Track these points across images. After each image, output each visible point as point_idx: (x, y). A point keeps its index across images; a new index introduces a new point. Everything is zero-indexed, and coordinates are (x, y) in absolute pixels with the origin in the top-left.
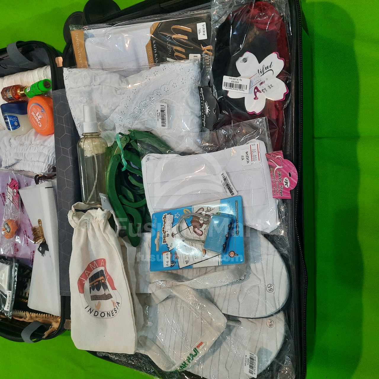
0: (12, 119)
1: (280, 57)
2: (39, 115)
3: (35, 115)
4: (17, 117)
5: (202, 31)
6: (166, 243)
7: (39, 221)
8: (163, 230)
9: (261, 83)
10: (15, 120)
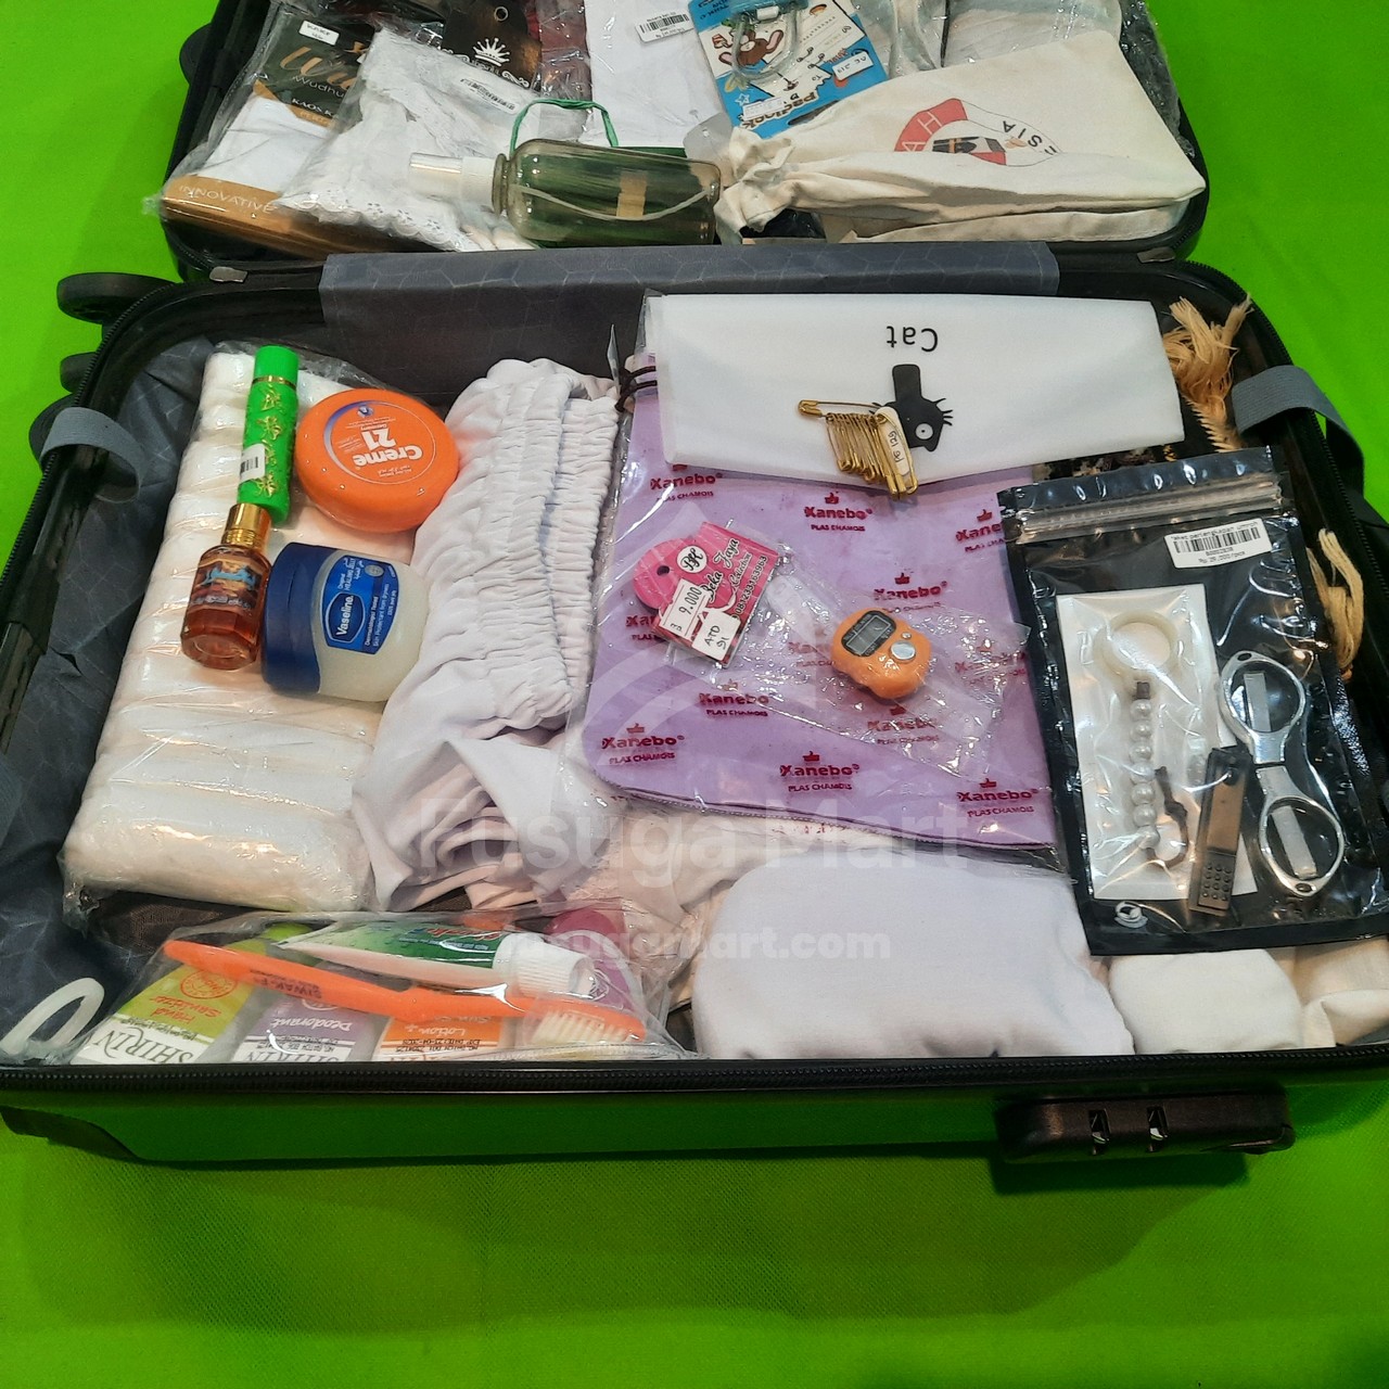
2: (375, 432)
3: (368, 456)
6: (815, 92)
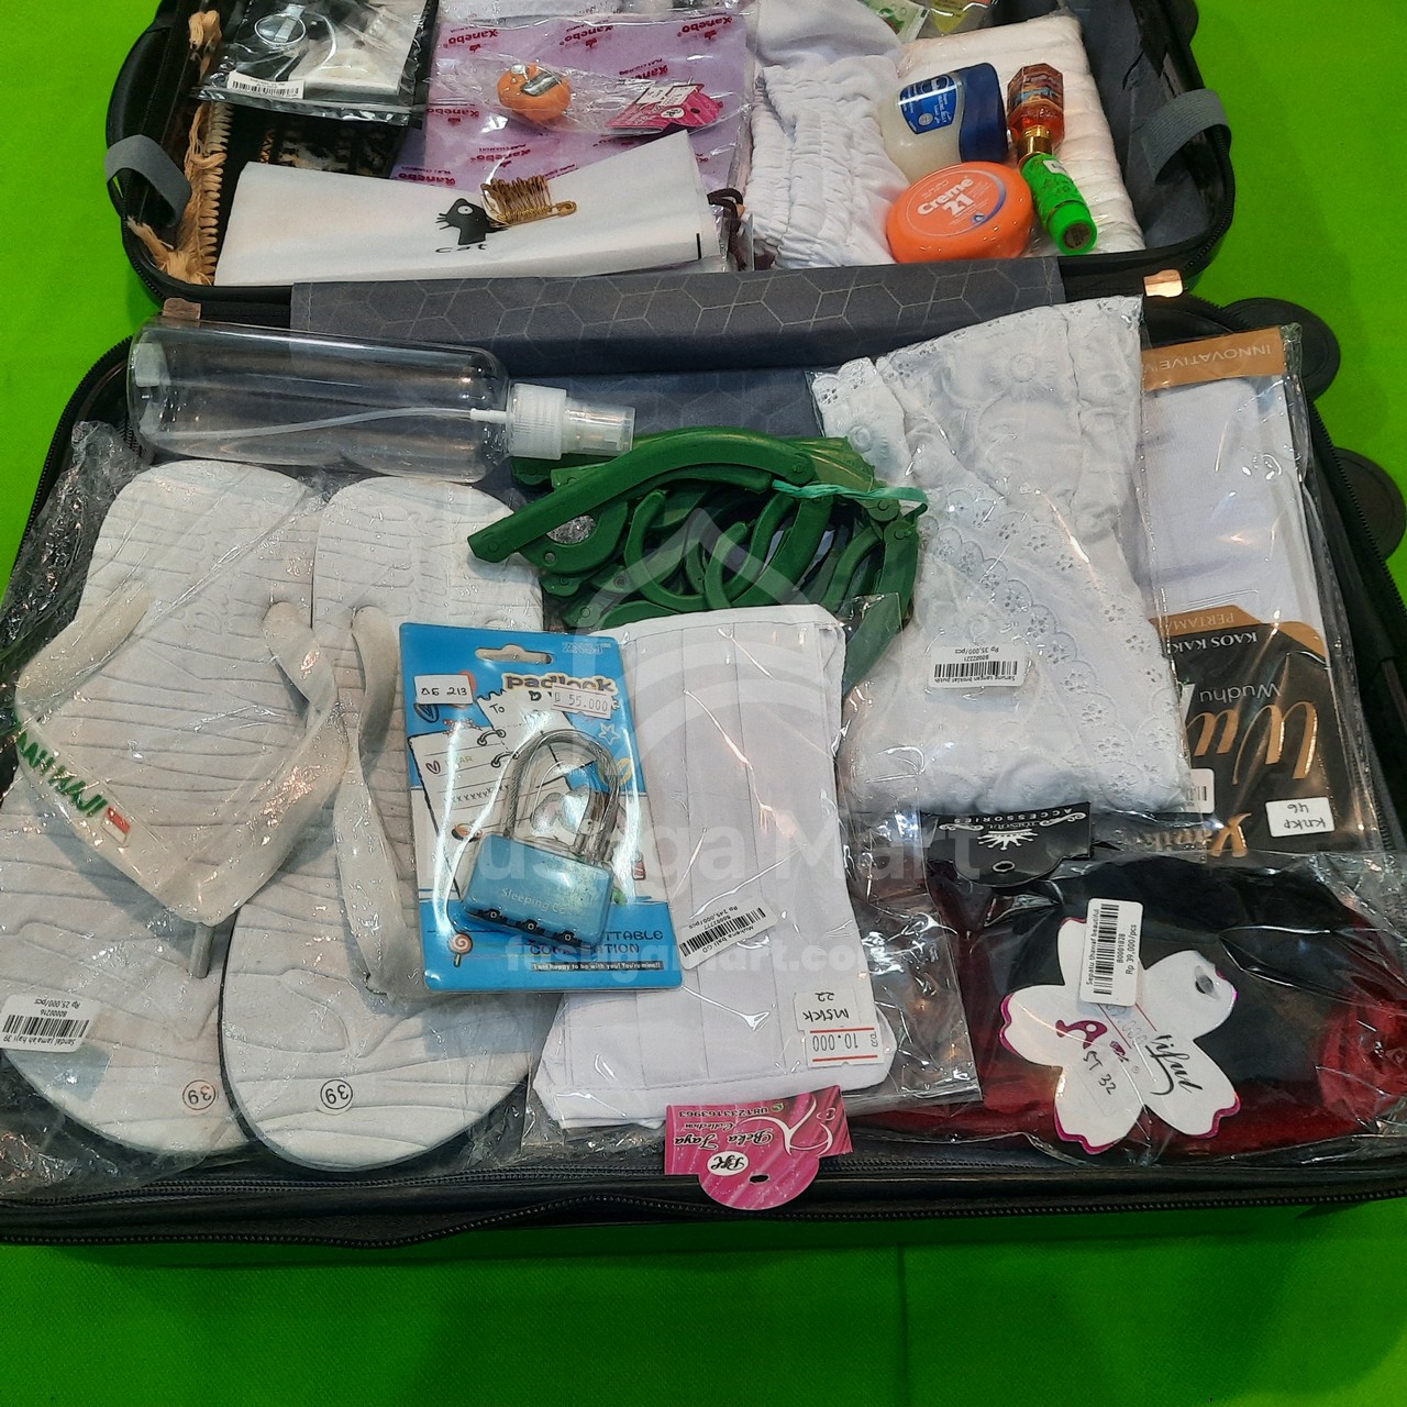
0: (942, 106)
1: (1224, 1121)
3: (962, 189)
4: (949, 123)
5: (1301, 816)
7: (569, 207)
8: (553, 679)
9: (1119, 1049)
10: (939, 116)
